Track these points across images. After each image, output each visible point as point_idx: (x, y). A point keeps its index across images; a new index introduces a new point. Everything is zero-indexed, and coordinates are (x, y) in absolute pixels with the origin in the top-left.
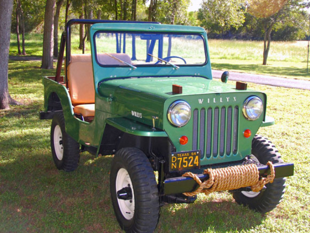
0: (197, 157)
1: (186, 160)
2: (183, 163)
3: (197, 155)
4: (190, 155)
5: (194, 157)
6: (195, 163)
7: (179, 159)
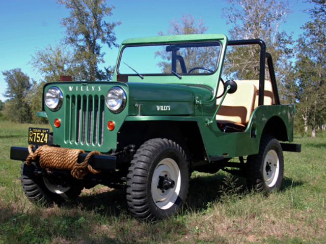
0: (46, 135)
1: (39, 135)
2: (37, 139)
3: (47, 133)
4: (42, 132)
5: (45, 134)
6: (45, 140)
7: (34, 133)
